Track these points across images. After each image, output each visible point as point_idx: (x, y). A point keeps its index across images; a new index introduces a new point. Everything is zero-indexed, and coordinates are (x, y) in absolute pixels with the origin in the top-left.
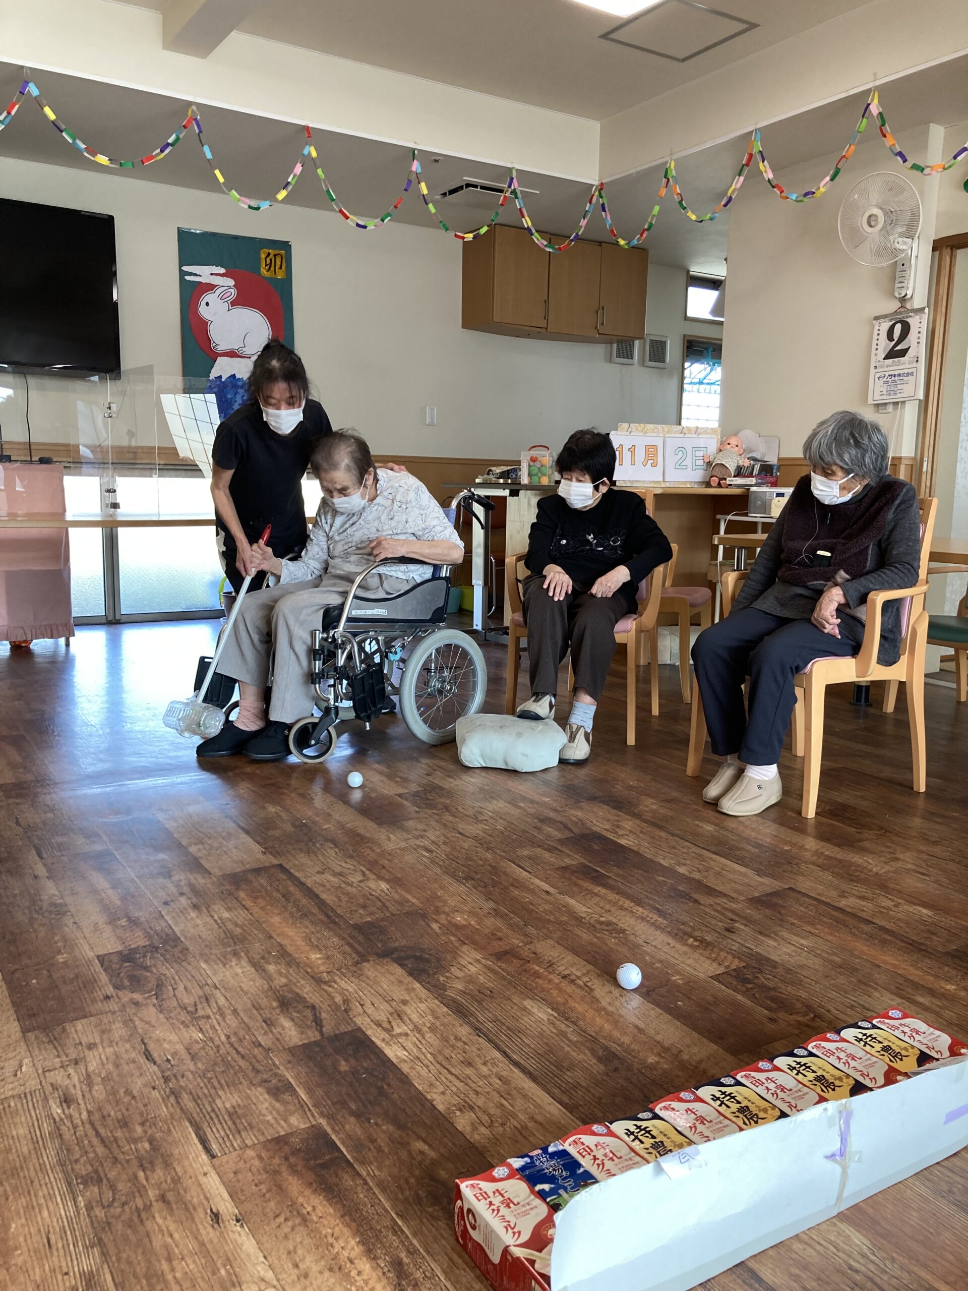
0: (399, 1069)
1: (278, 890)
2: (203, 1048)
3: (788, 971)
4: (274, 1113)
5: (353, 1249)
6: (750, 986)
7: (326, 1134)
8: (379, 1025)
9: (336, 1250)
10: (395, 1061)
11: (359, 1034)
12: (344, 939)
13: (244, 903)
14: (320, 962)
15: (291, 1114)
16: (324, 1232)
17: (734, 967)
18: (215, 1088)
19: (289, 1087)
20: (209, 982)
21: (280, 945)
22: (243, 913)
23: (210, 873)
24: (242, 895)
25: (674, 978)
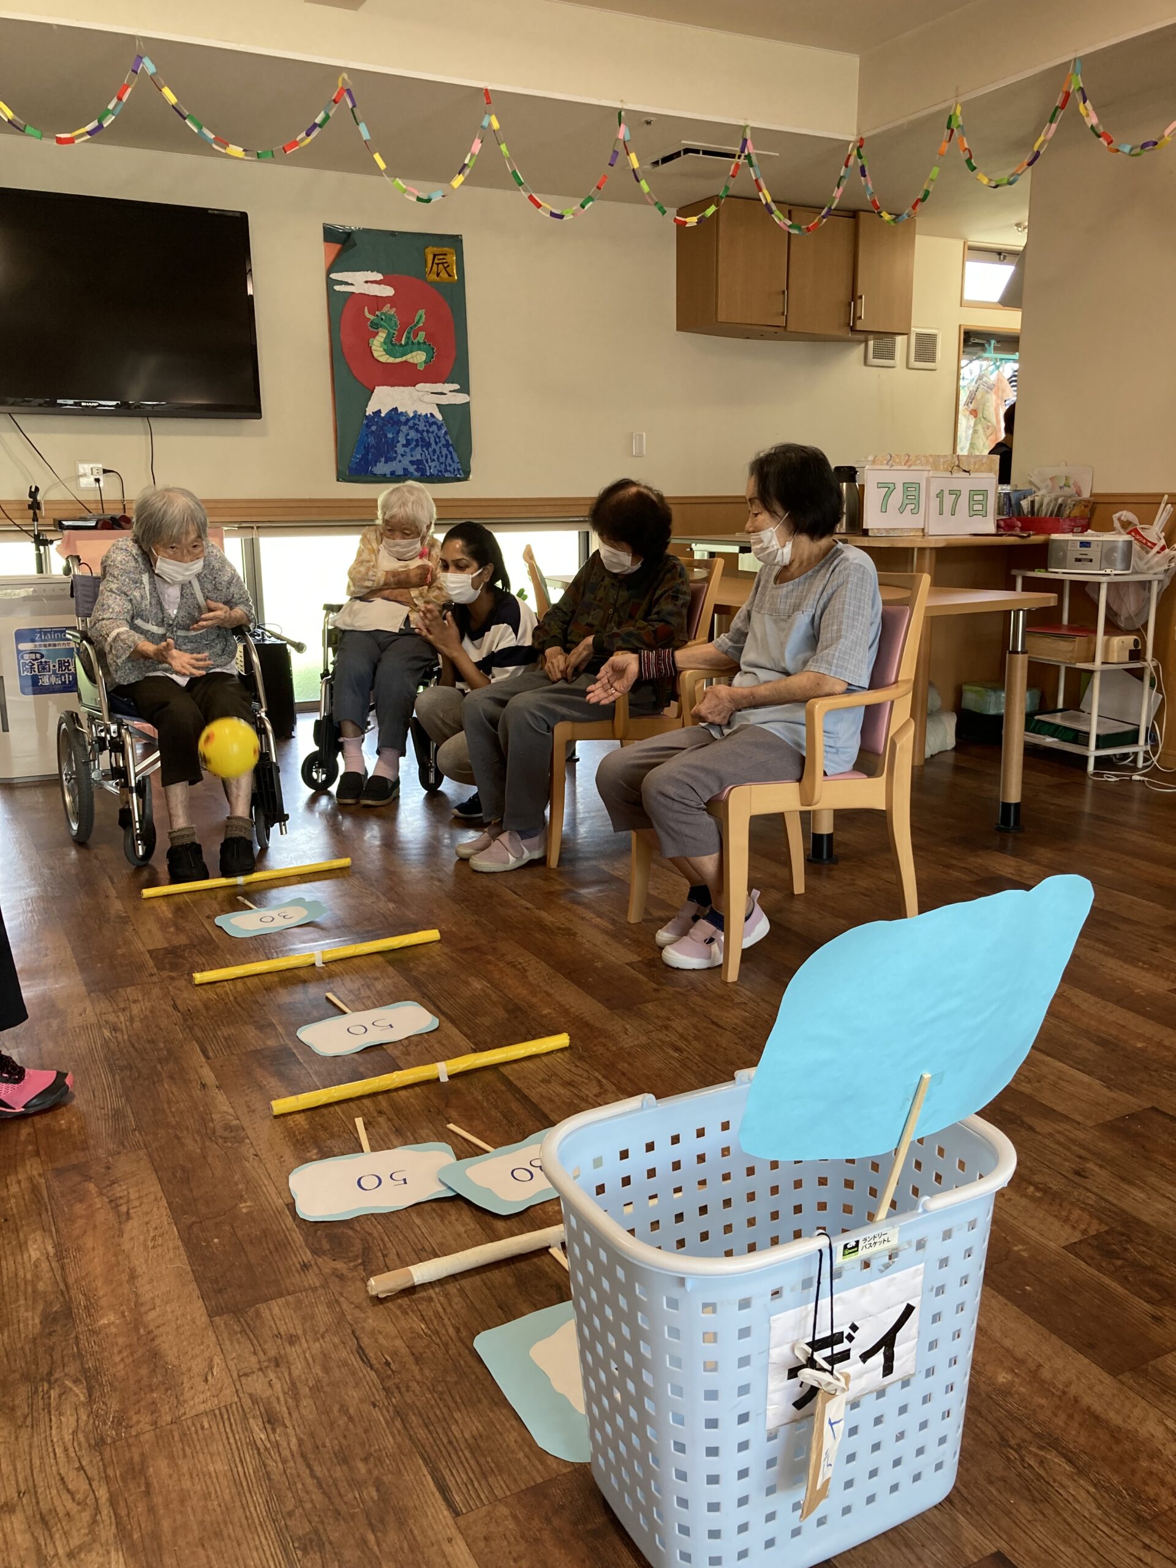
1: (496, 1107)
2: (428, 1346)
3: (1167, 1239)
6: (1119, 1263)
17: (1093, 1232)
18: (449, 1407)
25: (1016, 1248)
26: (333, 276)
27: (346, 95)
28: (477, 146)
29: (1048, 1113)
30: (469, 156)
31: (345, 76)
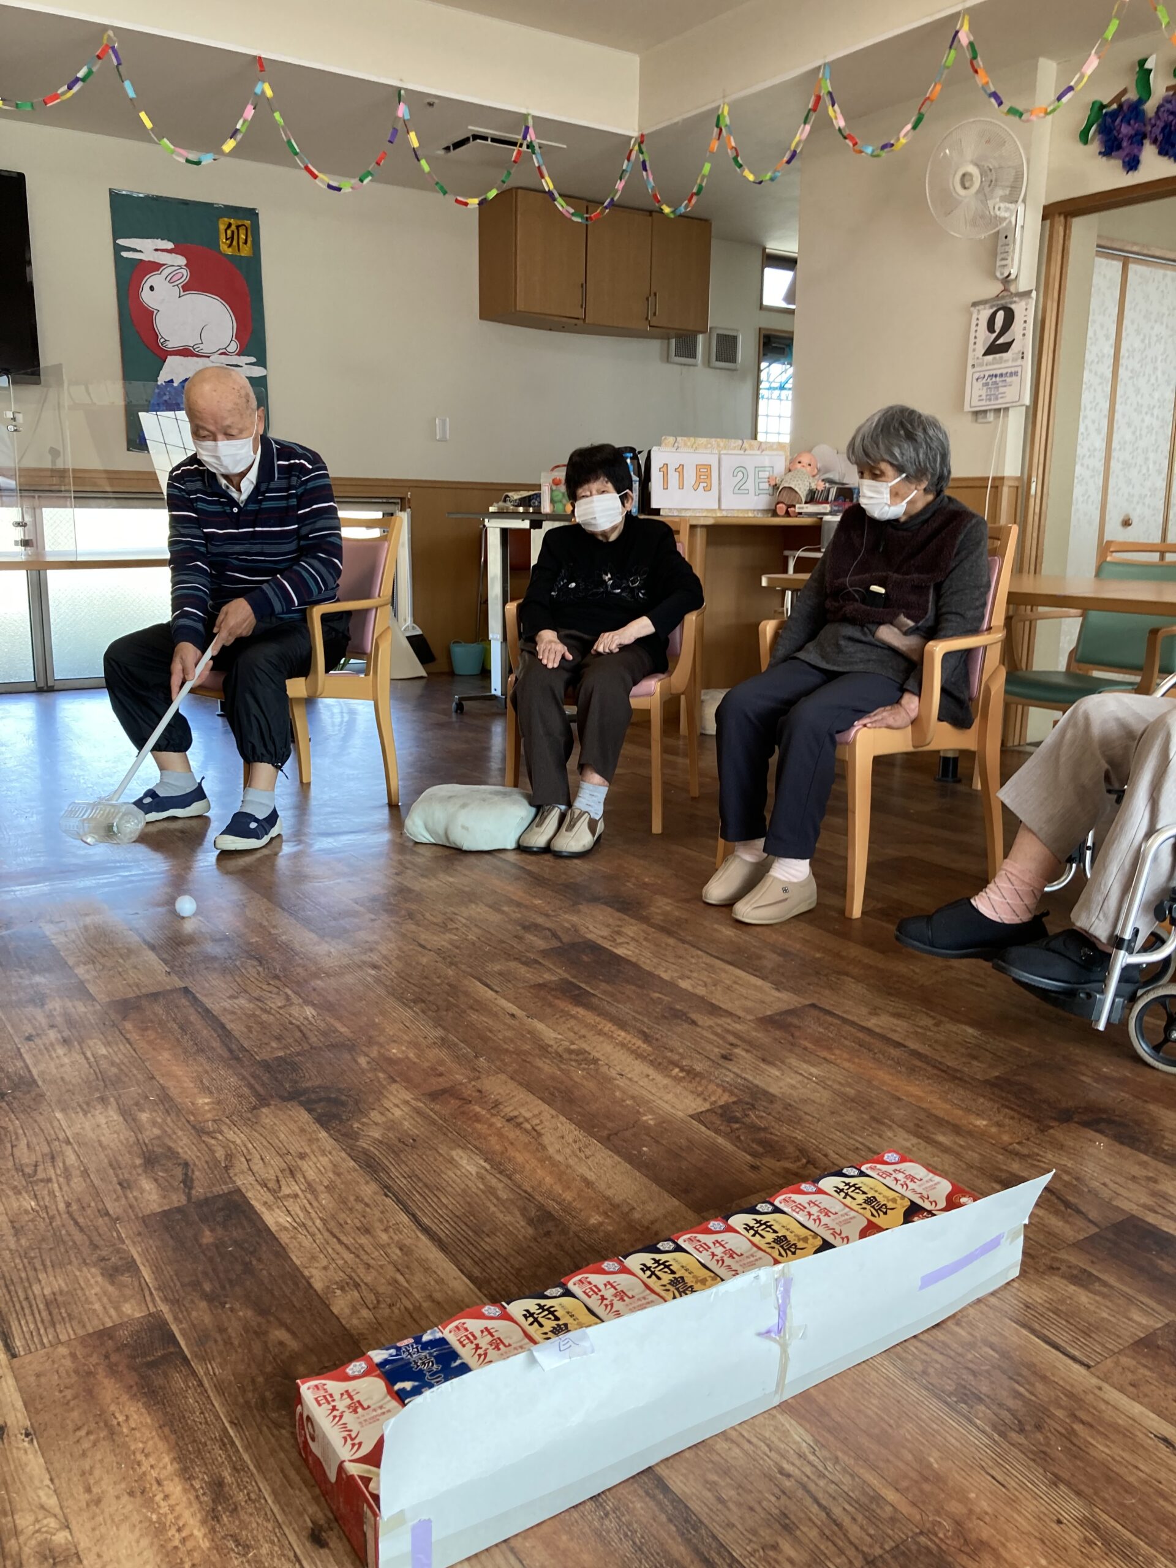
0: (276, 1239)
2: (32, 1221)
3: (788, 1106)
4: (105, 1300)
5: (165, 1467)
6: (737, 1126)
7: (166, 1323)
8: (264, 1185)
9: (144, 1469)
10: (273, 1228)
11: (236, 1197)
12: (244, 1078)
13: (128, 1036)
14: (207, 1108)
15: (126, 1301)
16: (132, 1448)
17: (721, 1103)
18: (36, 1270)
19: (131, 1267)
20: (61, 1136)
21: (163, 1088)
22: (124, 1048)
23: (94, 1000)
24: (128, 1025)
25: (645, 1118)
26: (120, 242)
27: (110, 52)
28: (249, 112)
29: (714, 1010)
30: (241, 122)
31: (110, 33)
